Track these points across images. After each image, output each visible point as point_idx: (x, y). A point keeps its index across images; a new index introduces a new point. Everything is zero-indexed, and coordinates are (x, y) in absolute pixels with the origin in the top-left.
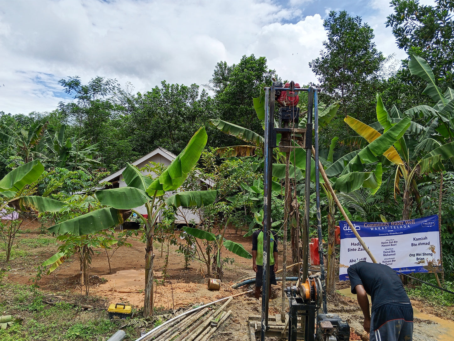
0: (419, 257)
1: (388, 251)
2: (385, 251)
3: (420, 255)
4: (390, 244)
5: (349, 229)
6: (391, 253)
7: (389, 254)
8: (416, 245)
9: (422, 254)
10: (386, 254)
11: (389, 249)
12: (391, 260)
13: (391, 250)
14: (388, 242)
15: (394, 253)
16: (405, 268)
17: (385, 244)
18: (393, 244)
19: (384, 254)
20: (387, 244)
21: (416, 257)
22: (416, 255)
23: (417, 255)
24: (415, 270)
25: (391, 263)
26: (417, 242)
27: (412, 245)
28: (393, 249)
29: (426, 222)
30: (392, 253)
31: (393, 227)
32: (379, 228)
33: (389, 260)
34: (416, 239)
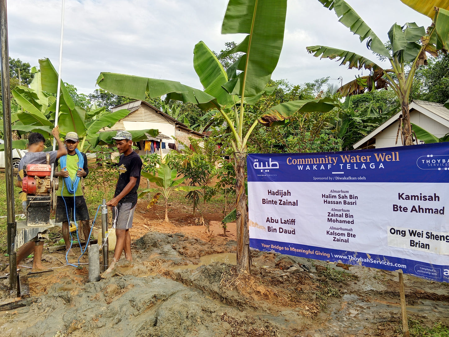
0: (416, 239)
1: (337, 213)
2: (332, 212)
3: (419, 235)
4: (342, 200)
5: (262, 168)
6: (344, 219)
7: (339, 219)
8: (405, 209)
9: (425, 235)
10: (334, 218)
11: (339, 210)
12: (346, 232)
13: (344, 213)
14: (337, 194)
15: (351, 220)
16: (381, 257)
17: (329, 199)
18: (348, 200)
19: (330, 218)
20: (333, 200)
21: (408, 238)
22: (408, 233)
23: (412, 233)
24: (404, 266)
25: (346, 238)
26: (409, 204)
27: (396, 208)
28: (348, 211)
29: (430, 159)
30: (347, 219)
31: (345, 166)
32: (314, 167)
33: (341, 232)
34: (404, 196)
